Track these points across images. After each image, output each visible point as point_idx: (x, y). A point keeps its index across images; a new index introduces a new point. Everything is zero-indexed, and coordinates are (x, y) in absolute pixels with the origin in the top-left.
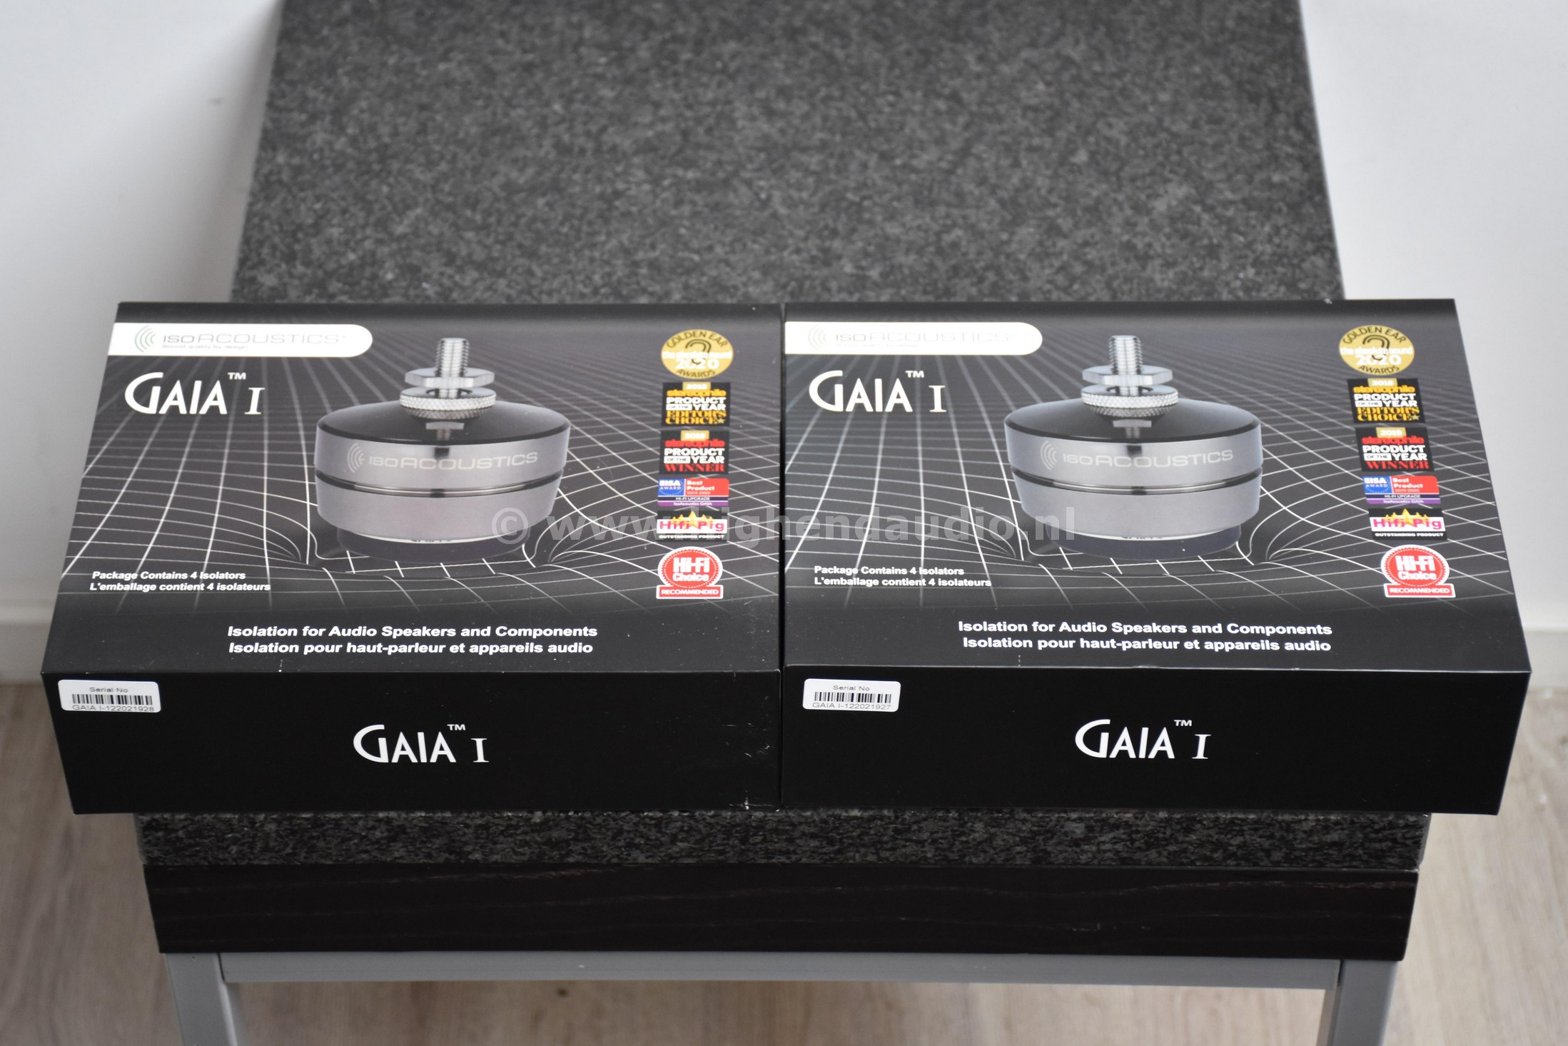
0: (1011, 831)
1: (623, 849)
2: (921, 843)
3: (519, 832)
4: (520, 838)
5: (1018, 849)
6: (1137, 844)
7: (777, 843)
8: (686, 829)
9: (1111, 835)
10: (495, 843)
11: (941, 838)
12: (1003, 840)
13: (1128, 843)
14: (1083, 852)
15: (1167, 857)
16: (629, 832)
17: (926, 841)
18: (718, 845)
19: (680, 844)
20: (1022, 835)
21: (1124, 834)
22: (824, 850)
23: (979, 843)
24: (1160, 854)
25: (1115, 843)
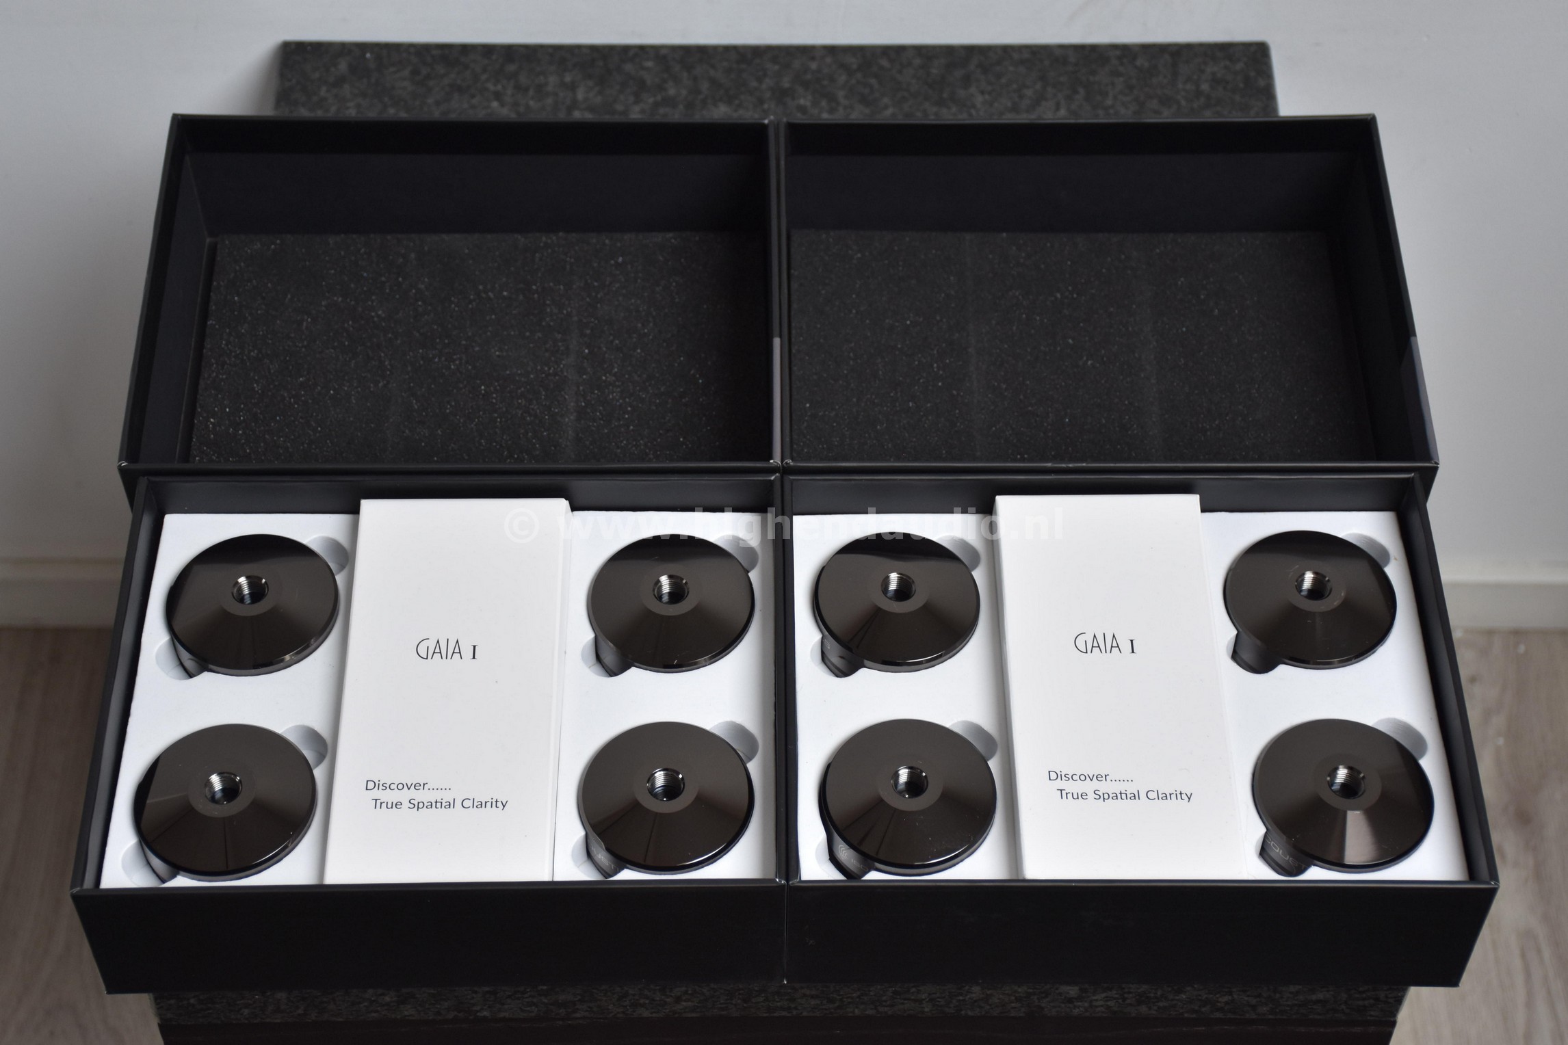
0: (1007, 992)
1: (628, 1007)
2: (921, 1001)
3: (526, 996)
4: (527, 1000)
5: (1013, 1005)
6: (1128, 1001)
7: (777, 1002)
8: (690, 992)
9: (1104, 995)
10: (503, 1004)
11: (938, 998)
12: (999, 999)
13: (1120, 1001)
14: (1075, 1007)
15: (1156, 1011)
16: (634, 995)
17: (924, 1000)
18: (721, 1004)
19: (684, 1003)
20: (1017, 995)
21: (1116, 994)
22: (824, 1007)
23: (975, 1001)
24: (1150, 1009)
25: (1107, 1001)
